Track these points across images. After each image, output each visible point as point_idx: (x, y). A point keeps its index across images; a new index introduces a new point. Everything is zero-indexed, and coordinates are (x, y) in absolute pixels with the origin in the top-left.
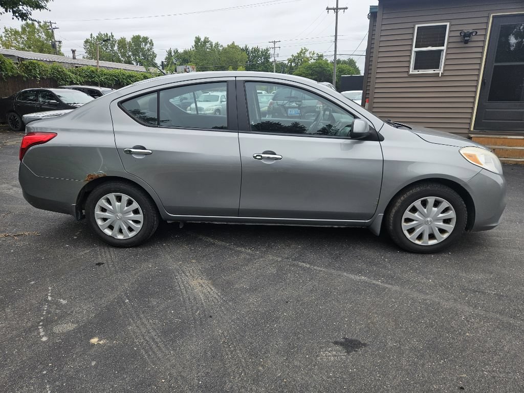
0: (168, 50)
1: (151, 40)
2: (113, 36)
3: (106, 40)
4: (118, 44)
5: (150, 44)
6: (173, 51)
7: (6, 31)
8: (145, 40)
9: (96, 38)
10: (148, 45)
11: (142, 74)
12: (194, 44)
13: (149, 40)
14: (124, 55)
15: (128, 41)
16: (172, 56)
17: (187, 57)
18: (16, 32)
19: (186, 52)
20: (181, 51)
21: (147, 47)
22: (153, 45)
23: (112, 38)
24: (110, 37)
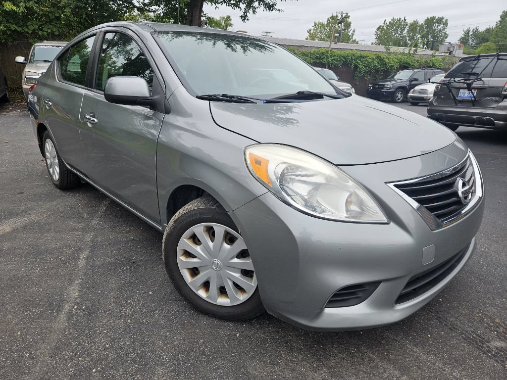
0: (465, 30)
1: (447, 20)
2: (405, 20)
3: (397, 24)
4: (409, 27)
5: (444, 24)
6: (471, 29)
7: (315, 25)
8: (440, 21)
9: (388, 23)
10: (442, 26)
11: (376, 55)
12: (500, 19)
13: (444, 20)
14: (412, 38)
15: (420, 24)
16: (469, 36)
17: (487, 35)
18: (322, 25)
19: (488, 31)
20: (482, 29)
21: (439, 28)
22: (447, 25)
23: (404, 22)
24: (402, 21)
